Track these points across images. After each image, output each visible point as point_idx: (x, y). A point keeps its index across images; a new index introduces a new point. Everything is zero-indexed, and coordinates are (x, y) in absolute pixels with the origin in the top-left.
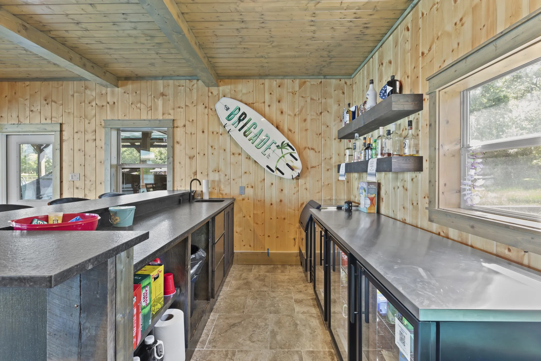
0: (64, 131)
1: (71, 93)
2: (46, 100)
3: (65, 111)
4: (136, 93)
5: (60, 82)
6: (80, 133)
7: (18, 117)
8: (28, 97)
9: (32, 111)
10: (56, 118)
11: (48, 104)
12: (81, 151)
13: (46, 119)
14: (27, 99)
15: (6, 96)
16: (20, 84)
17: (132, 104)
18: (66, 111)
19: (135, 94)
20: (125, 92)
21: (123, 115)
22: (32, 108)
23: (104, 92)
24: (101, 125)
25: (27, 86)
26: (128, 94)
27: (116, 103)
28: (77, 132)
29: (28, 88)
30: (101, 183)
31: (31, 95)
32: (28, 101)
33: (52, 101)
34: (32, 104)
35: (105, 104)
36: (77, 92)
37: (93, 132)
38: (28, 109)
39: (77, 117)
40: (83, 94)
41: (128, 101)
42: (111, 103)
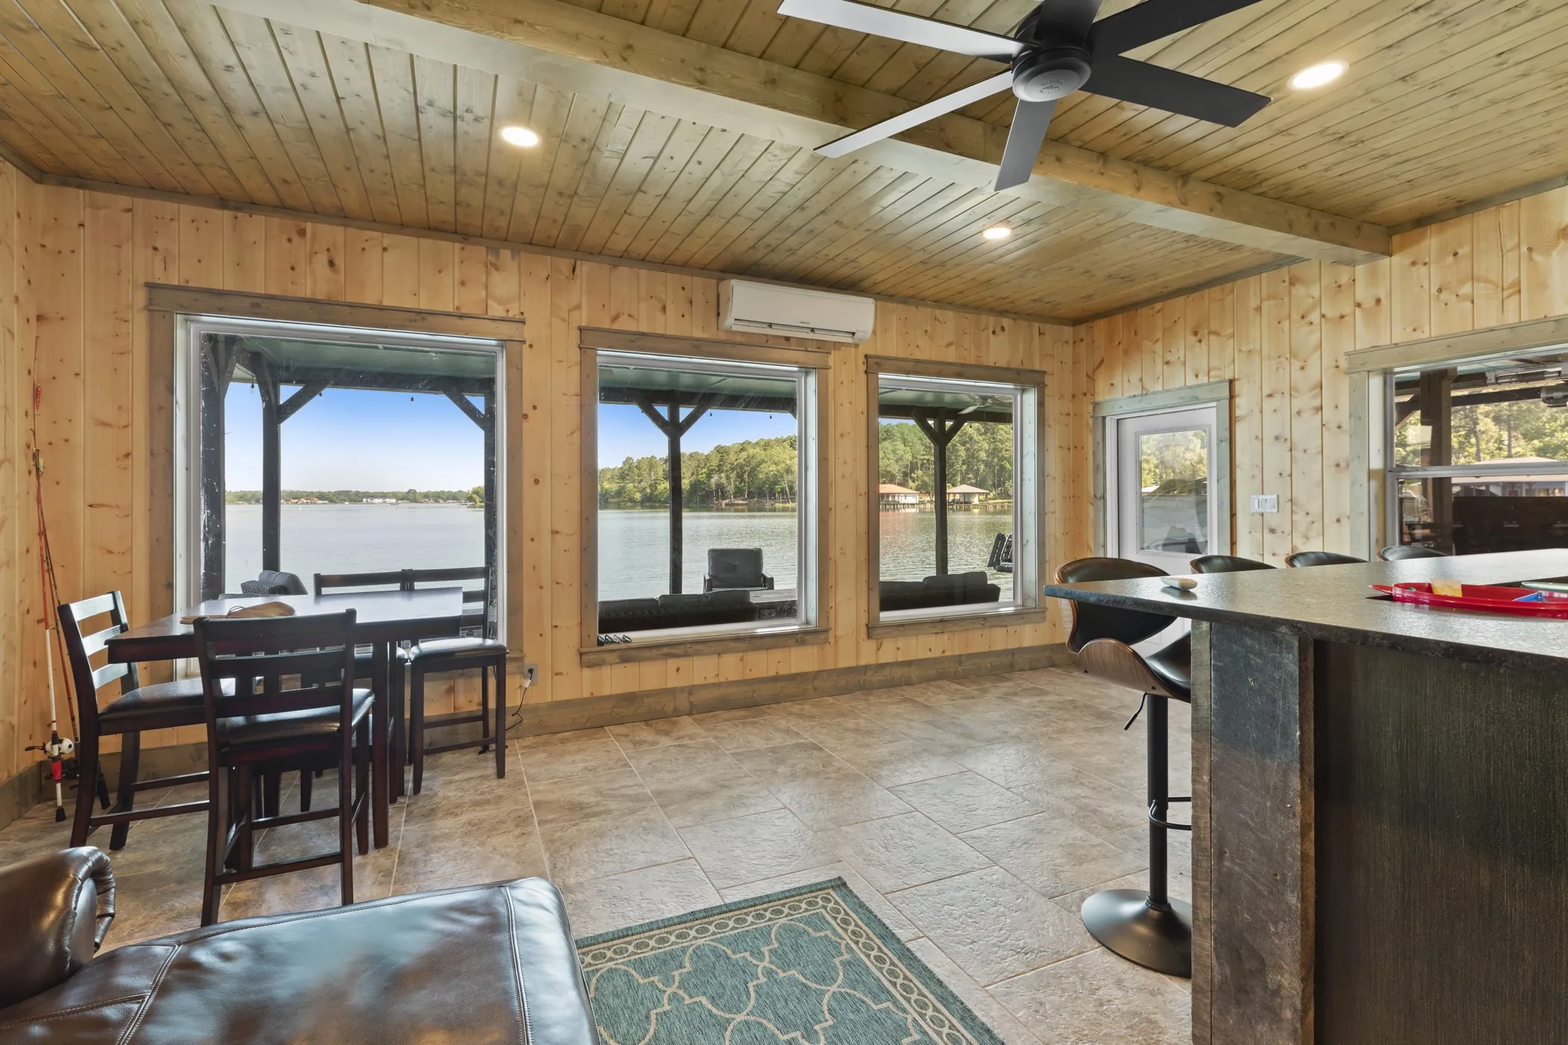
0: (1239, 396)
1: (1254, 303)
2: (1196, 334)
3: (1240, 350)
4: (1455, 254)
5: (1228, 286)
6: (1278, 396)
7: (1141, 380)
8: (1159, 335)
9: (1167, 363)
10: (1219, 369)
11: (1200, 341)
12: (1282, 440)
13: (1197, 376)
14: (1157, 341)
15: (1119, 343)
16: (1144, 312)
17: (1440, 290)
18: (1243, 349)
19: (1451, 259)
20: (1414, 264)
21: (1409, 329)
22: (1169, 357)
23: (1344, 279)
24: (1337, 367)
25: (1158, 312)
26: (1425, 264)
27: (1384, 301)
28: (1270, 396)
29: (1159, 316)
30: (1338, 521)
31: (1165, 331)
32: (1160, 343)
33: (1210, 333)
34: (1167, 349)
35: (1347, 309)
36: (1270, 298)
37: (1314, 388)
38: (1159, 360)
39: (1270, 358)
40: (1286, 299)
41: (1426, 285)
42: (1368, 303)
